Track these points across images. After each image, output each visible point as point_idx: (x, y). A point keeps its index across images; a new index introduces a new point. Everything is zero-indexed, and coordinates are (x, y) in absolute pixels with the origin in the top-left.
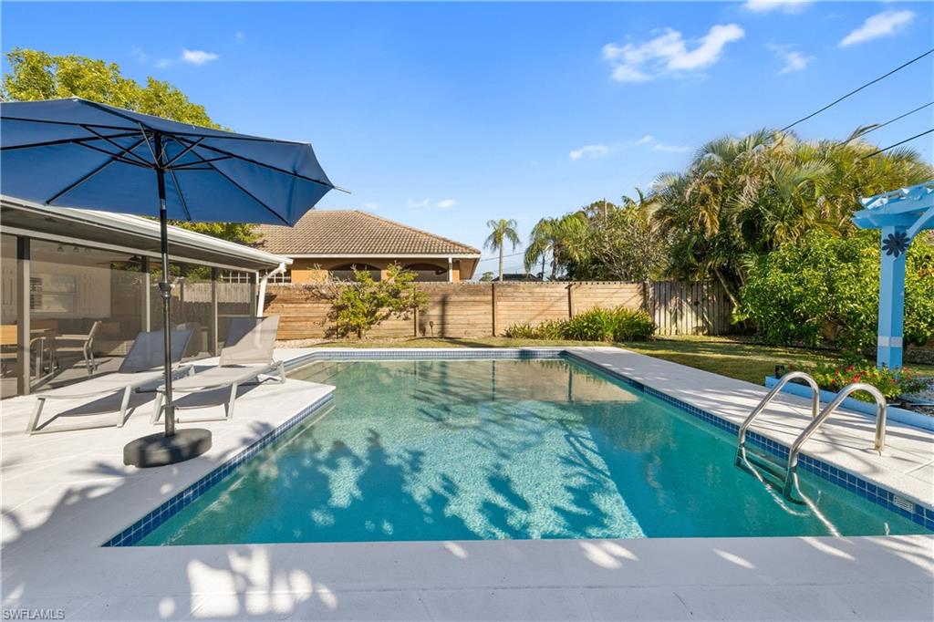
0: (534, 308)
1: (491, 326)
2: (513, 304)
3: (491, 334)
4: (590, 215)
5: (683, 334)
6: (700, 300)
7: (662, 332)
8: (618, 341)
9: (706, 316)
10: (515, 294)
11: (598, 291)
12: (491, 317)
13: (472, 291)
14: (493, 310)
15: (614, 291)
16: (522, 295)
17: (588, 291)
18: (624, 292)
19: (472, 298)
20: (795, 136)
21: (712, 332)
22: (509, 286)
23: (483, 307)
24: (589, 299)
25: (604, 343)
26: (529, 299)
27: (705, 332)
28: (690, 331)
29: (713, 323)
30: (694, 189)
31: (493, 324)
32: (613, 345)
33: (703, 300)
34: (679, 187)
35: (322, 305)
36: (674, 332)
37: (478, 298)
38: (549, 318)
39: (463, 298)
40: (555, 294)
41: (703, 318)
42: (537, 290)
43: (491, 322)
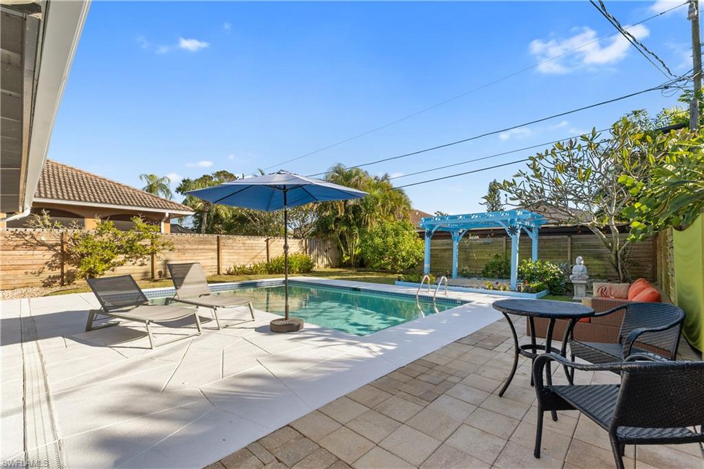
0: (245, 254)
1: (217, 267)
2: (232, 251)
3: (216, 273)
5: (320, 268)
6: (328, 249)
9: (330, 258)
10: (234, 244)
12: (216, 261)
13: (202, 241)
14: (218, 256)
16: (238, 245)
17: (277, 243)
19: (201, 247)
22: (229, 239)
23: (210, 254)
24: (278, 248)
26: (243, 248)
27: (330, 266)
28: (323, 266)
29: (333, 261)
31: (218, 266)
35: (40, 252)
36: (317, 268)
37: (206, 247)
39: (195, 247)
40: (259, 245)
41: (329, 260)
42: (248, 242)
43: (217, 264)
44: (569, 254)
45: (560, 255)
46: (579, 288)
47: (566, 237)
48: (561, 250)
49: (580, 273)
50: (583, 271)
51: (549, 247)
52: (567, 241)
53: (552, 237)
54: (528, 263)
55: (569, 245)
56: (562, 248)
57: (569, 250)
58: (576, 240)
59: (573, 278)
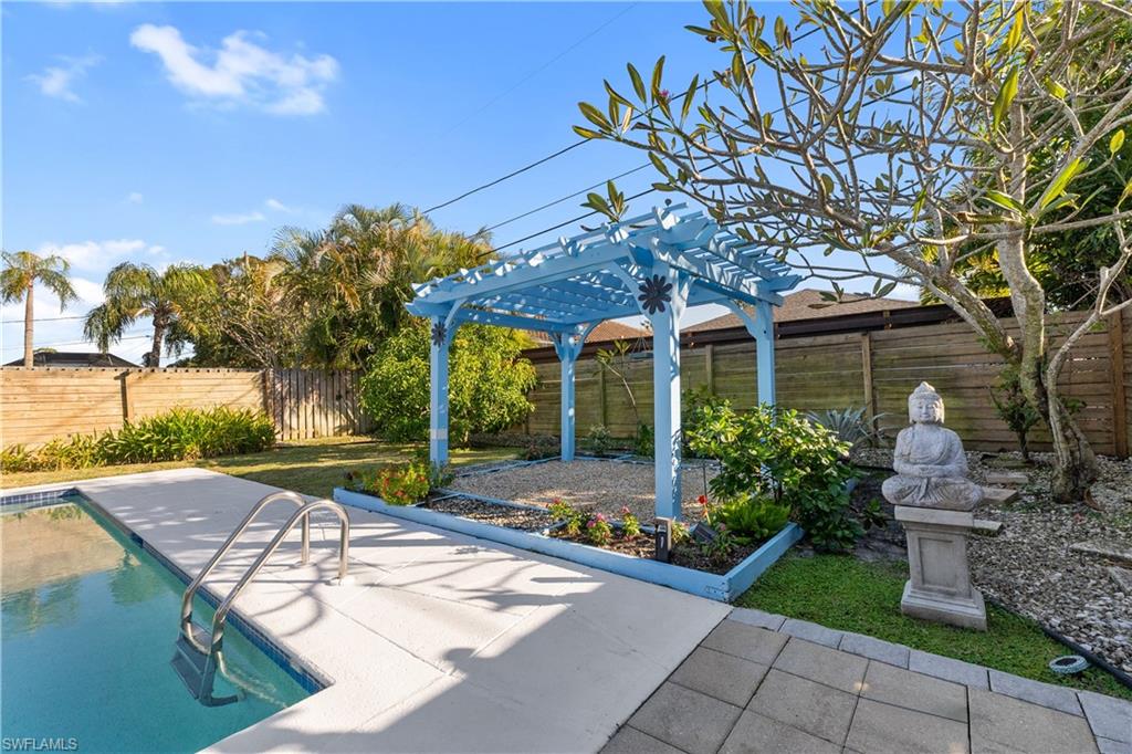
0: (34, 415)
4: (235, 272)
5: (322, 436)
6: (343, 393)
7: (295, 436)
8: (211, 457)
9: (350, 412)
11: (183, 382)
15: (217, 382)
17: (165, 383)
18: (232, 384)
20: (429, 221)
21: (357, 429)
24: (165, 396)
25: (182, 463)
27: (350, 432)
28: (331, 433)
29: (359, 420)
30: (326, 254)
32: (199, 465)
33: (347, 392)
34: (310, 247)
36: (310, 435)
38: (74, 430)
40: (92, 389)
41: (347, 416)
44: (867, 382)
45: (842, 385)
46: (931, 550)
47: (857, 336)
48: (844, 372)
49: (937, 470)
50: (945, 459)
51: (815, 367)
52: (860, 348)
53: (820, 340)
54: (717, 418)
55: (866, 359)
56: (849, 367)
57: (866, 370)
58: (885, 342)
59: (901, 494)
